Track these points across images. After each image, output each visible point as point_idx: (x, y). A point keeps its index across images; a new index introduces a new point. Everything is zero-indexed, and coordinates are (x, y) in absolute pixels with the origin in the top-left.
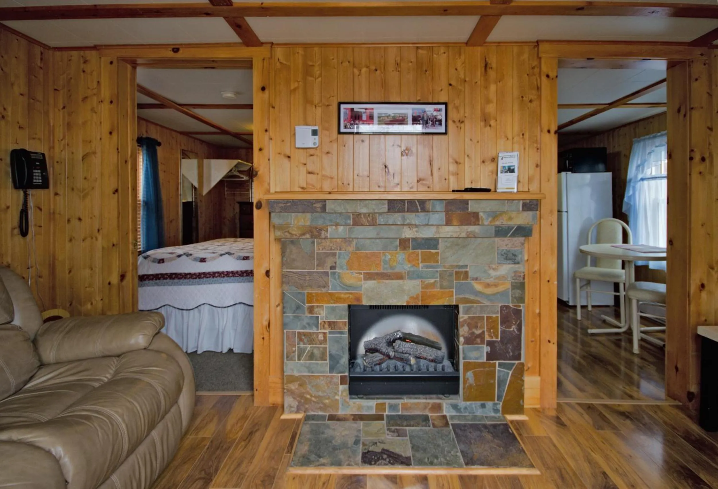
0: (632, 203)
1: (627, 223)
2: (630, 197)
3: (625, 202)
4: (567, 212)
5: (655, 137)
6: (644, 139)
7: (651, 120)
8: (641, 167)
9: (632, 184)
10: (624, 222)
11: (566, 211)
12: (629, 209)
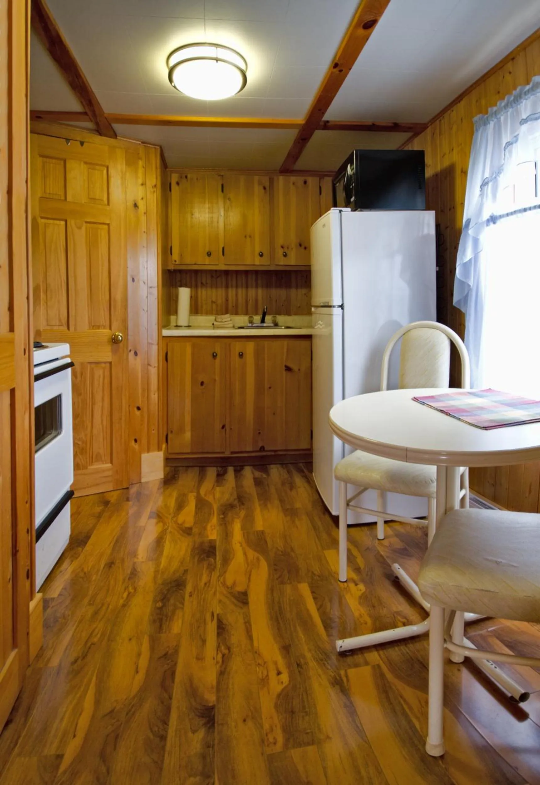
0: (471, 283)
1: (462, 335)
2: (466, 266)
3: (460, 280)
4: (342, 306)
5: (518, 99)
6: (496, 113)
7: (509, 66)
8: (490, 184)
9: (471, 232)
10: (456, 332)
11: (340, 304)
12: (466, 299)
